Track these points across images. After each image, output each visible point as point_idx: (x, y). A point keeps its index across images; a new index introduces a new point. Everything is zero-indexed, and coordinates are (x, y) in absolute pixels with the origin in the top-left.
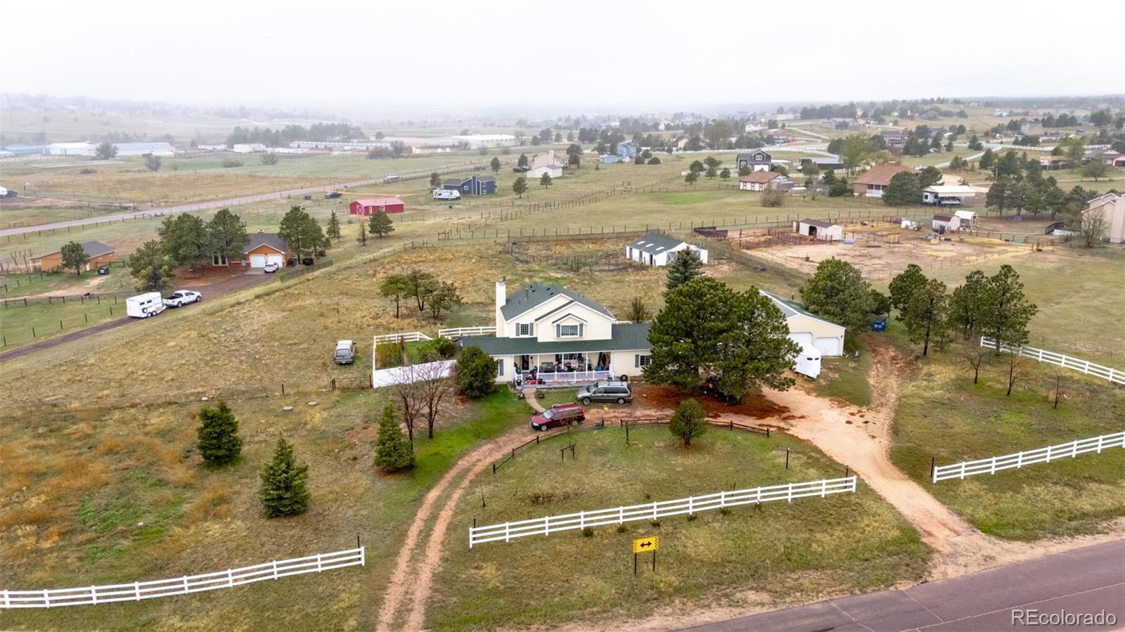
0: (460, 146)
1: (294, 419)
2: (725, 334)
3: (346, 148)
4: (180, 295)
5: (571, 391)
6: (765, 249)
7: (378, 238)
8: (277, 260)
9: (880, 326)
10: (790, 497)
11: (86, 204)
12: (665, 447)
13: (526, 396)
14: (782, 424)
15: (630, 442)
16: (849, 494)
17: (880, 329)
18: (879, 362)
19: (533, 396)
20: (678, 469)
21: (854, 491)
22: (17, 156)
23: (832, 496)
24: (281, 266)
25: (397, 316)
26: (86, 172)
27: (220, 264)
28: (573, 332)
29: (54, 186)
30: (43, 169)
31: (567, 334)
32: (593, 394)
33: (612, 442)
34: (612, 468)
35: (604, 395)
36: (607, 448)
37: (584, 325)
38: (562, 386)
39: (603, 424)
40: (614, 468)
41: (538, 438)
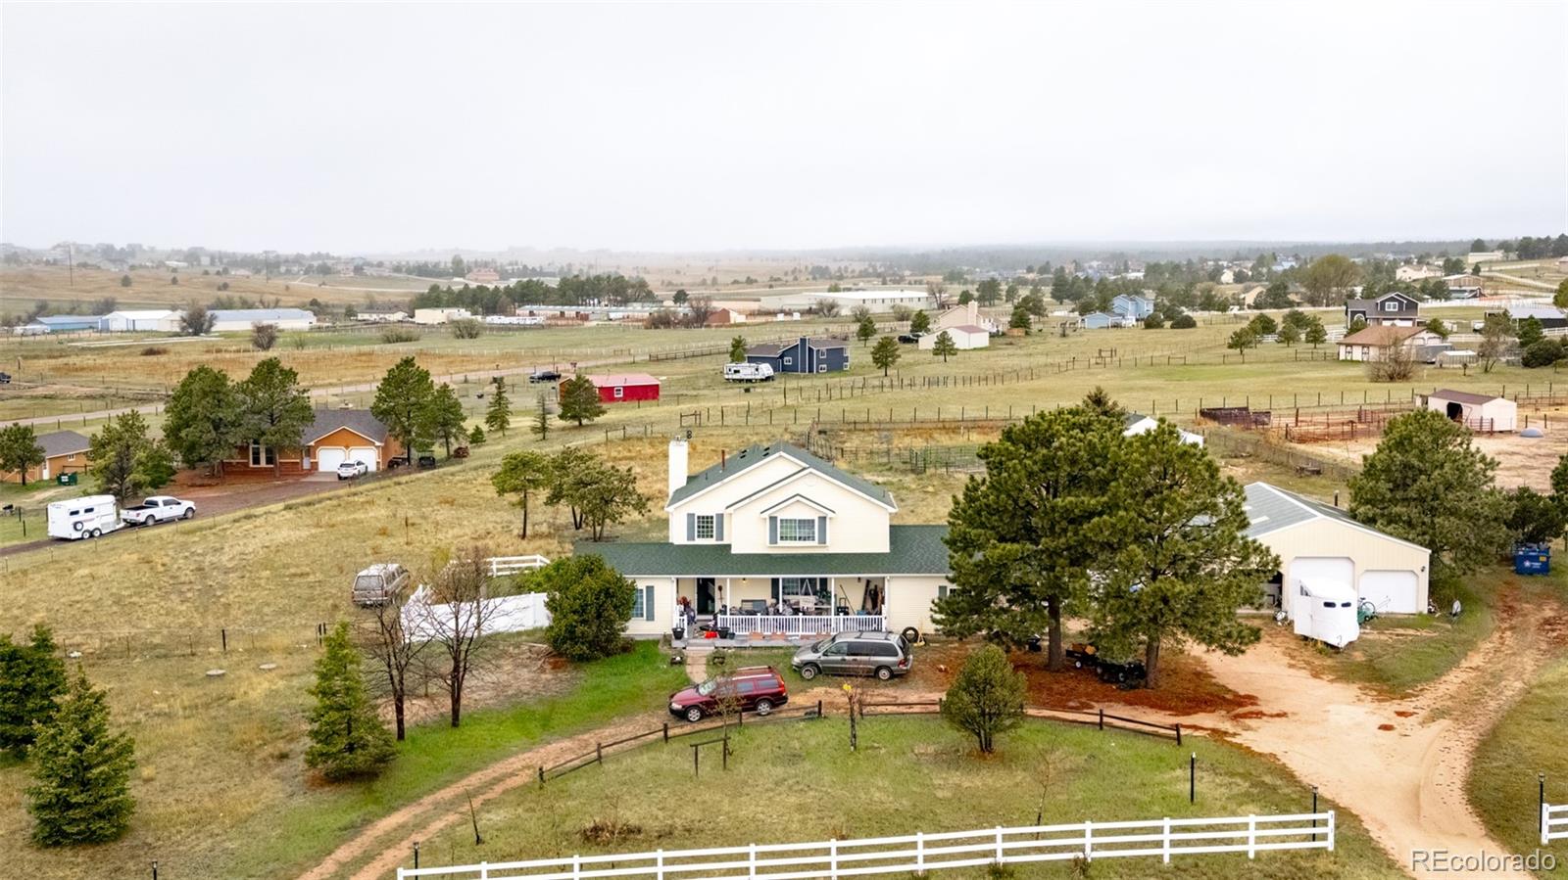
0: (822, 310)
1: (214, 689)
2: (1096, 519)
3: (612, 316)
4: (155, 504)
5: (785, 654)
6: (1341, 443)
7: (575, 428)
8: (369, 457)
9: (1537, 565)
10: (1167, 852)
11: (113, 391)
12: (937, 754)
13: (689, 661)
14: (1227, 726)
15: (858, 743)
16: (1317, 853)
17: (1538, 571)
18: (1512, 628)
19: (704, 660)
20: (940, 794)
21: (1331, 848)
22: (53, 332)
23: (1273, 857)
24: (372, 468)
25: (524, 536)
26: (150, 352)
27: (263, 464)
28: (805, 532)
29: (82, 369)
30: (83, 349)
31: (791, 538)
32: (824, 655)
33: (825, 743)
34: (796, 788)
35: (847, 658)
36: (808, 754)
37: (828, 520)
38: (770, 644)
39: (820, 709)
40: (801, 787)
41: (666, 729)
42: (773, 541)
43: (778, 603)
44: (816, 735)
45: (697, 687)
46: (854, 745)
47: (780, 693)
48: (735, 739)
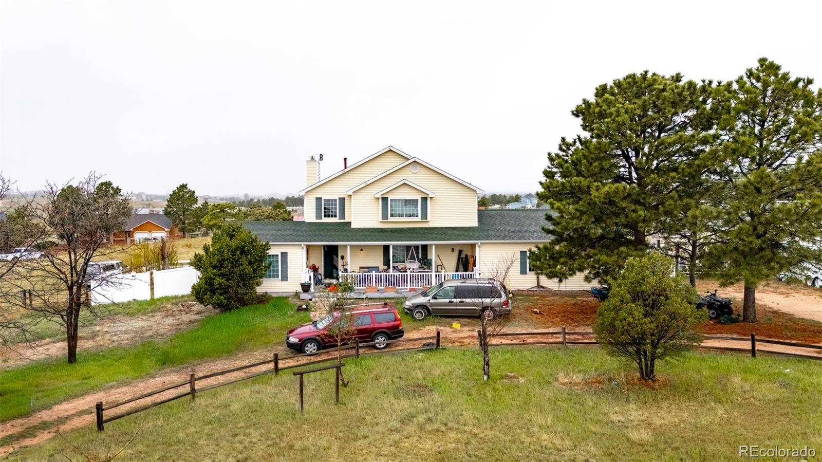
4: (19, 251)
5: (396, 303)
13: (313, 308)
15: (492, 372)
19: (326, 308)
20: (635, 436)
28: (410, 210)
31: (399, 215)
32: (434, 298)
33: (450, 373)
34: (429, 427)
35: (454, 300)
36: (434, 384)
37: (429, 200)
38: (383, 295)
39: (438, 341)
40: (436, 426)
41: (276, 360)
42: (385, 216)
43: (389, 268)
44: (438, 365)
45: (315, 323)
46: (487, 373)
47: (398, 326)
48: (350, 370)
